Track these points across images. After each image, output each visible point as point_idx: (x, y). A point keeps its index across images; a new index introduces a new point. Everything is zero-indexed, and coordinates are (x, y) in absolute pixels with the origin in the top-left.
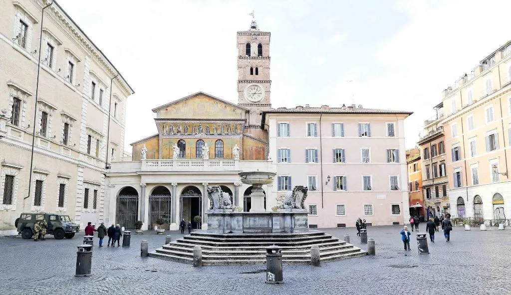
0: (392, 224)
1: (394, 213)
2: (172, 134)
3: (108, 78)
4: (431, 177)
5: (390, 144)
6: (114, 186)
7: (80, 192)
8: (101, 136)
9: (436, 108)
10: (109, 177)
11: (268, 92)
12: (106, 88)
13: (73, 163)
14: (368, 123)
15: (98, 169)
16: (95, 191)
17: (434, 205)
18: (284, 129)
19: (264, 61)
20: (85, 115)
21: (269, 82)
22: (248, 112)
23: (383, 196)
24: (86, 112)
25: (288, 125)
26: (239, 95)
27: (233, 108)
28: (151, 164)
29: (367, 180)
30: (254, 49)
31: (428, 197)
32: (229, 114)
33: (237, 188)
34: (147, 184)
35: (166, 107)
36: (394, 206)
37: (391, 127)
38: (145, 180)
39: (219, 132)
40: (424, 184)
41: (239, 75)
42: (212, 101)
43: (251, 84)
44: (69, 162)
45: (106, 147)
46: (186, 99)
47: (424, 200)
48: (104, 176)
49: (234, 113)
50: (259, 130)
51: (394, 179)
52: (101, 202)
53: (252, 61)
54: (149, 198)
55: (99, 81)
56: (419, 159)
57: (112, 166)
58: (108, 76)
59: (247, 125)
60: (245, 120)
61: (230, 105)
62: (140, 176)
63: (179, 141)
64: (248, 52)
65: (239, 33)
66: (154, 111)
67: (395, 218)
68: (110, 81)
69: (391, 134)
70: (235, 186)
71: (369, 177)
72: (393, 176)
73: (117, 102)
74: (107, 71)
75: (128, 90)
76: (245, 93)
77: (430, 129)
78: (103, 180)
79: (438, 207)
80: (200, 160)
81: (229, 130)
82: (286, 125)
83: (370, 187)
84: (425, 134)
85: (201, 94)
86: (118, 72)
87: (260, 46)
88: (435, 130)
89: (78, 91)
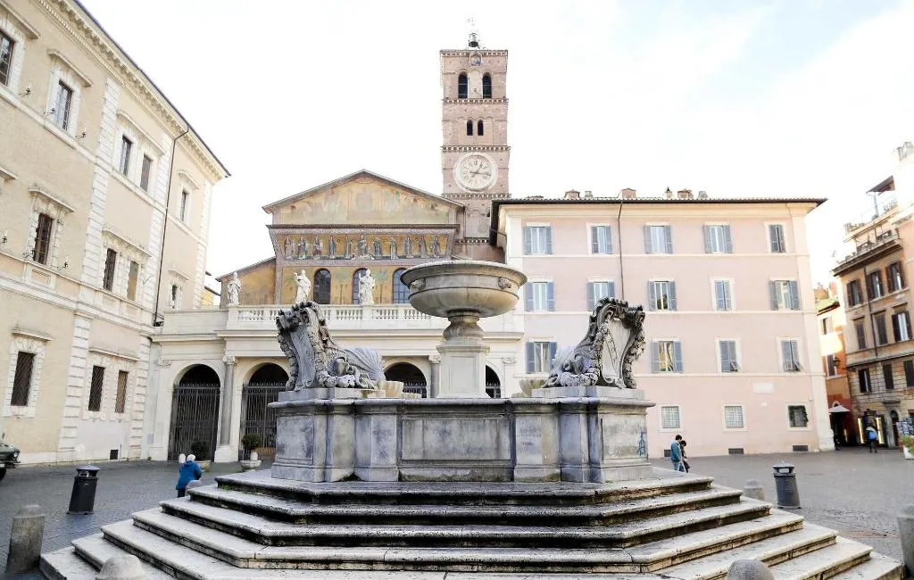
0: (790, 450)
1: (794, 425)
2: (304, 257)
3: (165, 136)
4: (869, 343)
5: (778, 268)
6: (168, 364)
7: (80, 373)
8: (143, 254)
9: (872, 193)
10: (157, 343)
11: (504, 169)
12: (161, 154)
13: (61, 307)
14: (725, 224)
15: (131, 325)
16: (123, 374)
17: (882, 408)
18: (538, 237)
19: (495, 107)
20: (98, 202)
21: (507, 149)
22: (462, 210)
23: (767, 387)
24: (101, 196)
25: (549, 229)
26: (444, 177)
27: (432, 202)
28: (247, 314)
29: (727, 349)
30: (475, 84)
31: (863, 389)
32: (422, 216)
33: (436, 368)
34: (239, 358)
35: (292, 202)
36: (792, 409)
37: (776, 233)
38: (234, 350)
39: (401, 253)
40: (851, 361)
41: (445, 136)
42: (387, 189)
43: (468, 154)
44: (50, 303)
45: (154, 279)
46: (333, 186)
47: (853, 398)
48: (147, 342)
49: (434, 212)
50: (485, 246)
51: (790, 348)
52: (136, 399)
53: (469, 107)
54: (244, 390)
55: (143, 137)
56: (836, 305)
57: (167, 321)
58: (167, 132)
59: (461, 237)
60: (457, 228)
61: (425, 196)
62: (222, 341)
63: (318, 271)
64: (463, 90)
65: (445, 54)
66: (268, 209)
67: (798, 435)
68: (170, 142)
69: (778, 246)
70: (432, 364)
71: (733, 344)
72: (789, 339)
73: (188, 190)
74: (162, 120)
75: (216, 168)
76: (457, 171)
77: (863, 239)
78: (146, 350)
79: (893, 412)
80: (355, 307)
81: (423, 248)
82: (545, 230)
83: (735, 363)
84: (848, 250)
85: (363, 175)
86: (188, 124)
87: (487, 79)
88: (873, 240)
89: (79, 148)
